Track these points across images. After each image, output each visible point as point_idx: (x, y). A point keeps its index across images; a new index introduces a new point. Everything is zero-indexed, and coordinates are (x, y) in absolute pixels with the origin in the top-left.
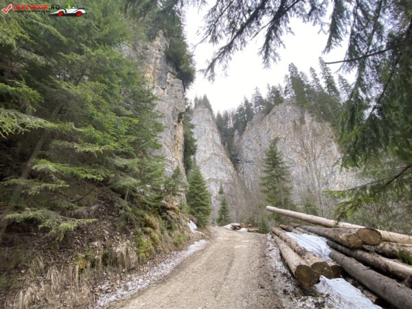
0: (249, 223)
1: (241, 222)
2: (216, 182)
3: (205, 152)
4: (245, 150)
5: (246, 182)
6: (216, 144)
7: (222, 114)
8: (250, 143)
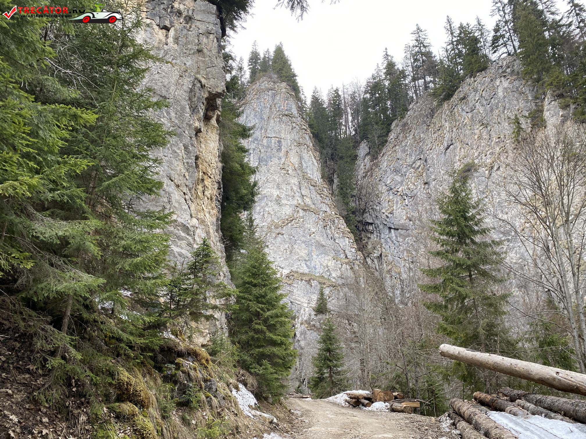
0: (393, 389)
1: (372, 385)
2: (309, 282)
3: (278, 201)
4: (385, 197)
5: (388, 283)
6: (309, 180)
7: (325, 97)
8: (398, 178)
